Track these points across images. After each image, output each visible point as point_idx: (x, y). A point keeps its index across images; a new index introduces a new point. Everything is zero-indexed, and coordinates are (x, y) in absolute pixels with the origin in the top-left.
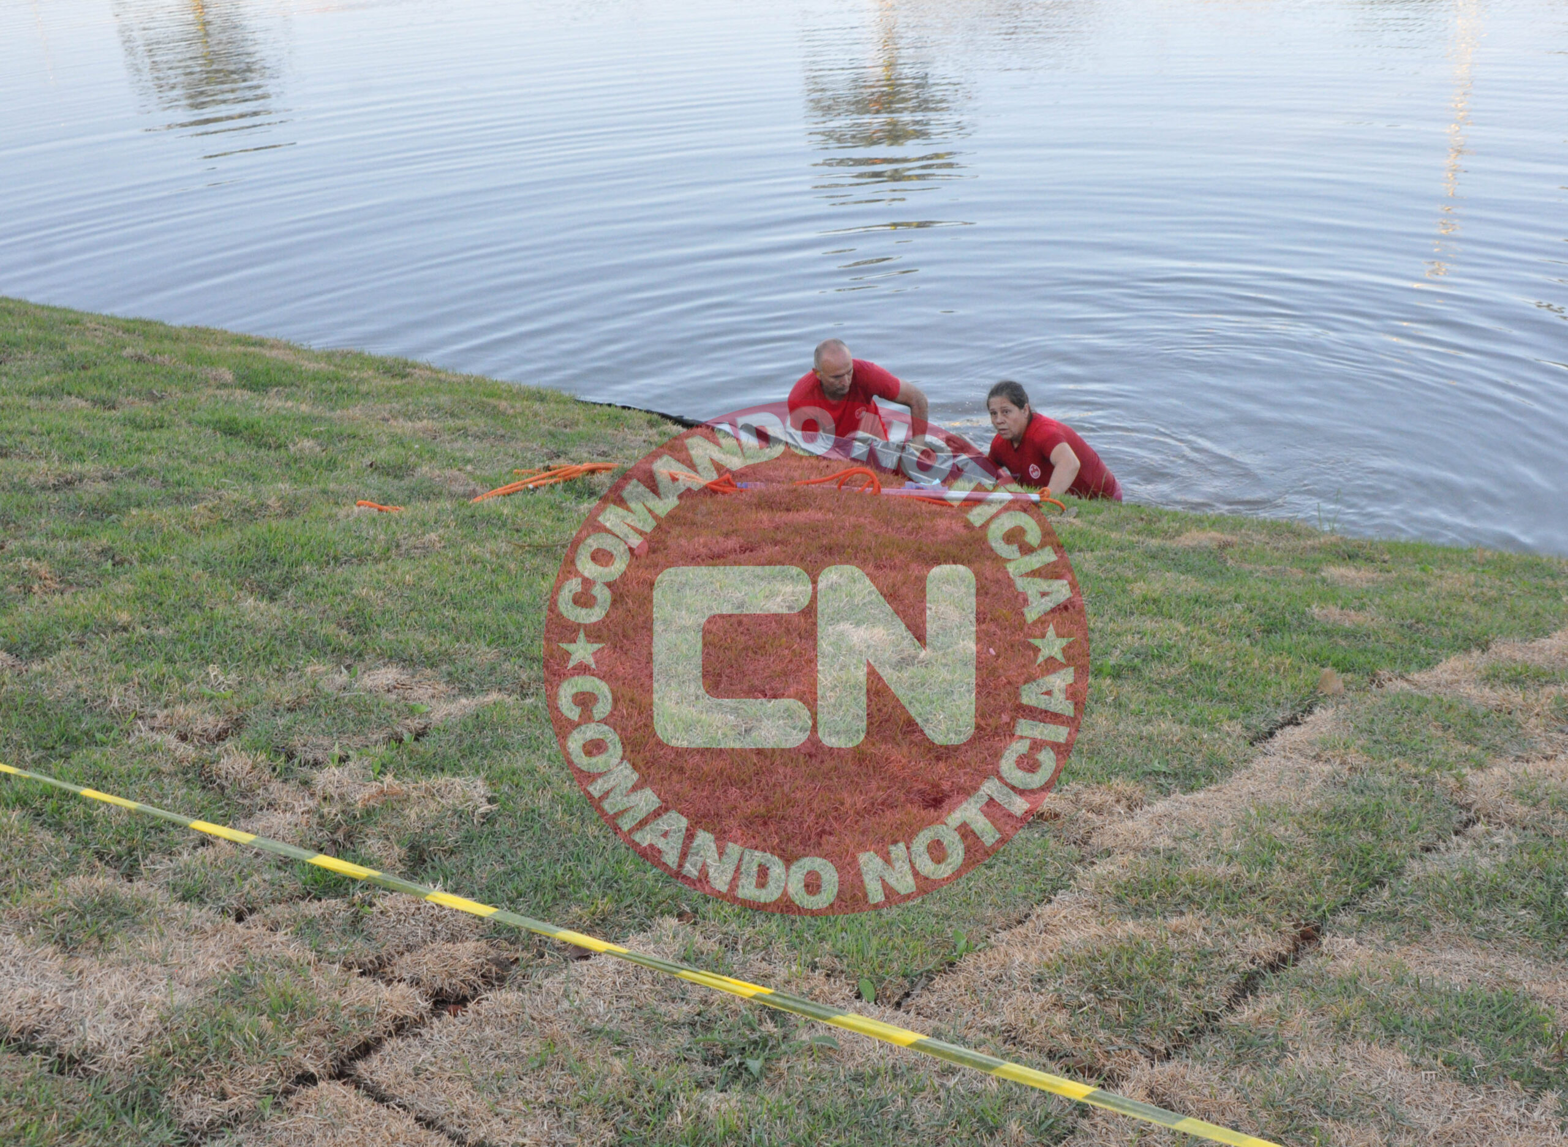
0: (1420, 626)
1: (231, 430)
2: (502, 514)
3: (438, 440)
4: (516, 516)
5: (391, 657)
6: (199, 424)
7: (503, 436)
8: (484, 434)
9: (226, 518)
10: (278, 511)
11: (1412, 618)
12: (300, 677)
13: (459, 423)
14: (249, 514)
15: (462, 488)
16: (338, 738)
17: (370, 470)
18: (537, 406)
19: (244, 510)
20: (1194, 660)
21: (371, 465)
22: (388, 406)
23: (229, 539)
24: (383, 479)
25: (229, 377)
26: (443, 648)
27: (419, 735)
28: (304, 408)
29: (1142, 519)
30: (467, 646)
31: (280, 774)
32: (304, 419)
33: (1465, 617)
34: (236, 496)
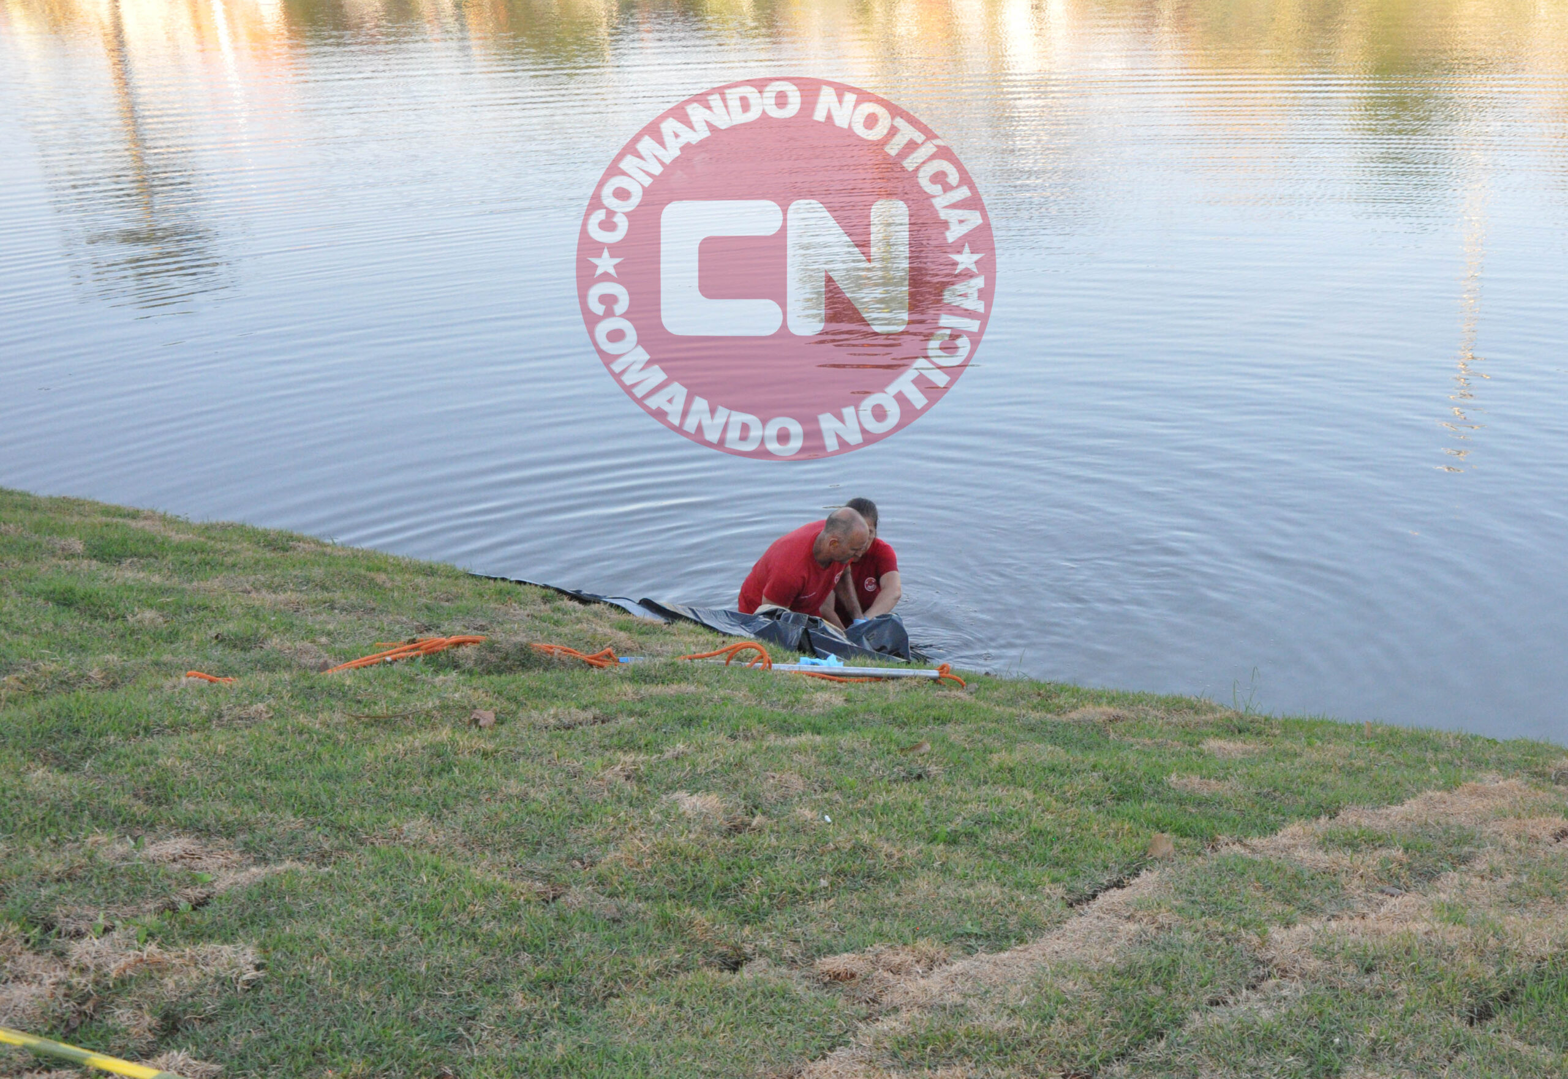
0: (1277, 794)
1: (65, 601)
2: (343, 685)
3: (302, 611)
4: (360, 688)
5: (185, 828)
6: (30, 594)
7: (373, 609)
8: (353, 607)
9: (39, 690)
10: (100, 683)
11: (1270, 786)
12: (79, 848)
13: (326, 595)
14: (66, 684)
15: (314, 661)
16: (106, 908)
17: (215, 642)
18: (420, 580)
19: (62, 682)
20: (1034, 825)
21: (217, 637)
22: (252, 578)
23: (30, 710)
24: (228, 651)
25: (79, 547)
26: (244, 818)
27: (199, 905)
28: (156, 579)
29: (1039, 695)
30: (271, 816)
31: (34, 946)
32: (154, 591)
33: (1323, 786)
34: (53, 667)
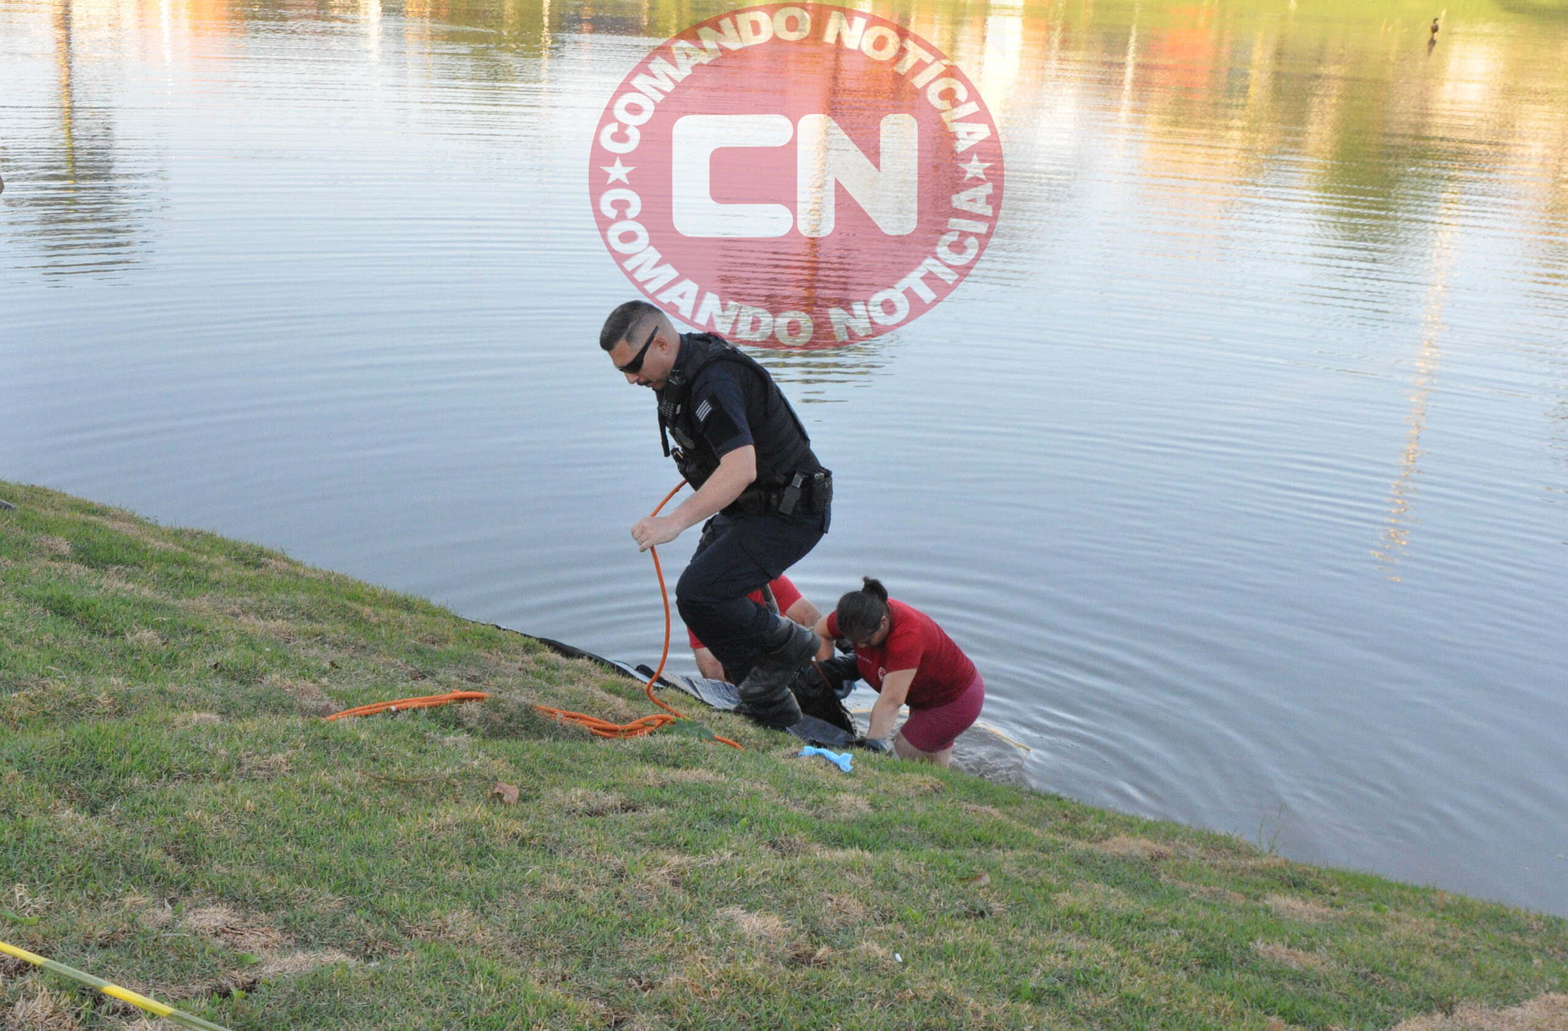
0: (1376, 976)
1: (62, 609)
2: (359, 739)
3: (292, 643)
4: (374, 743)
5: (221, 895)
6: (28, 599)
7: (363, 647)
8: (344, 642)
9: (48, 711)
10: (107, 709)
11: (1367, 966)
12: (116, 908)
13: (317, 627)
14: (74, 710)
15: (315, 703)
16: (154, 985)
17: (214, 671)
18: (404, 616)
19: (70, 704)
20: (1125, 991)
21: (216, 666)
22: (239, 600)
23: (52, 737)
24: (227, 683)
25: (65, 548)
26: (282, 890)
27: (247, 991)
28: (147, 592)
29: (1066, 816)
30: (309, 890)
31: (84, 1022)
32: (145, 605)
33: (1427, 972)
34: (62, 687)
